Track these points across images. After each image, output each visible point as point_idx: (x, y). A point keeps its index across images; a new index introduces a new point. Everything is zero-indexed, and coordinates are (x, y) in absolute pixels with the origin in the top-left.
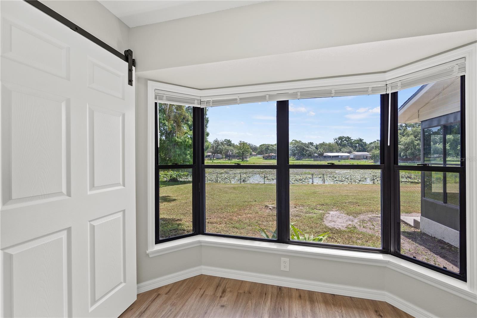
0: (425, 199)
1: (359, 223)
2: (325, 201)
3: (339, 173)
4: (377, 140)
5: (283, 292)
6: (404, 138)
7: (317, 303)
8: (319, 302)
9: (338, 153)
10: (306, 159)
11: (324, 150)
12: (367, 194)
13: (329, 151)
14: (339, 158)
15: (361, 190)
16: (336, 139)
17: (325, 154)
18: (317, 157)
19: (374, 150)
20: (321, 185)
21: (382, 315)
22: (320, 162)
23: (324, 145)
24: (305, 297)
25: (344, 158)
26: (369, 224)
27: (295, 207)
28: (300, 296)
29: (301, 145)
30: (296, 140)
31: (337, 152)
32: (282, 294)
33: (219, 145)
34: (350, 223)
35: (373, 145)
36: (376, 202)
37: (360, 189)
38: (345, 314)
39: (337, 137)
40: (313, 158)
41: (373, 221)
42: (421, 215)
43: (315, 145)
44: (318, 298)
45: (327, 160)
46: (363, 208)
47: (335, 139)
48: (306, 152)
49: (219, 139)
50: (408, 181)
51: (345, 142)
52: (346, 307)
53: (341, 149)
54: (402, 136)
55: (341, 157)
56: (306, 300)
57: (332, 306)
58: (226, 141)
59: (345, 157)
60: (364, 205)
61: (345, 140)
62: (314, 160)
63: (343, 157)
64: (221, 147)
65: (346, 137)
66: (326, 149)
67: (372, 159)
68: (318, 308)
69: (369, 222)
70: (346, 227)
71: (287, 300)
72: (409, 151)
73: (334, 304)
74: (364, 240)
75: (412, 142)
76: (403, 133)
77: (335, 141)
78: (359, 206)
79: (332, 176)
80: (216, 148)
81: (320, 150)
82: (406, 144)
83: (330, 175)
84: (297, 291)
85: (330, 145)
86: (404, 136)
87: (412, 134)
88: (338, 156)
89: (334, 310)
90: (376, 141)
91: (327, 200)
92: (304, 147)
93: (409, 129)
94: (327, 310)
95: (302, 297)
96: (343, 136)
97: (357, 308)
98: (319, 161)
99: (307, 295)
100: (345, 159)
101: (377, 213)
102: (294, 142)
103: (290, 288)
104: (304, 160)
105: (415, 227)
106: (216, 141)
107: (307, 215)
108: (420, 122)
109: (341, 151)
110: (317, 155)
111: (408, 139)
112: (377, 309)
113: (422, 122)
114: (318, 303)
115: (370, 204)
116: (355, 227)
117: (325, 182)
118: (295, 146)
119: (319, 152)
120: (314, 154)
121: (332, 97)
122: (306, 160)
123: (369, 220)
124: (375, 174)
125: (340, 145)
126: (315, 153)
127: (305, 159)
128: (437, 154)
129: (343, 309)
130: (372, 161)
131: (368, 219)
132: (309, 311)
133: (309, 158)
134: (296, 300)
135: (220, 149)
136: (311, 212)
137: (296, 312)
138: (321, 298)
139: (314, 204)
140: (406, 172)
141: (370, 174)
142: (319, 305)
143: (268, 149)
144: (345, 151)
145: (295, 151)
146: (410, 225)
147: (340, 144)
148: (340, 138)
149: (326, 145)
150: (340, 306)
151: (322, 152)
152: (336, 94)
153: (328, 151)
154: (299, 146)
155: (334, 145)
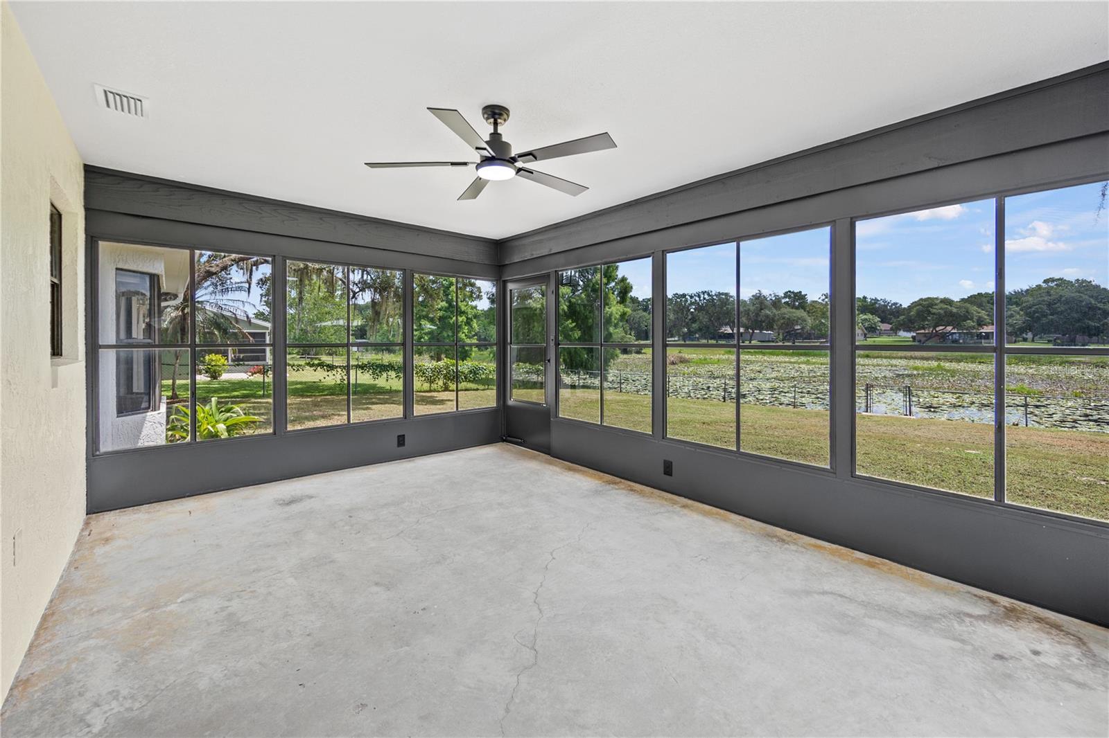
33: (763, 307)
49: (765, 292)
58: (790, 297)
64: (769, 313)
80: (757, 315)
106: (759, 299)
135: (767, 316)
143: (929, 313)
145: (1044, 316)
154: (1064, 299)
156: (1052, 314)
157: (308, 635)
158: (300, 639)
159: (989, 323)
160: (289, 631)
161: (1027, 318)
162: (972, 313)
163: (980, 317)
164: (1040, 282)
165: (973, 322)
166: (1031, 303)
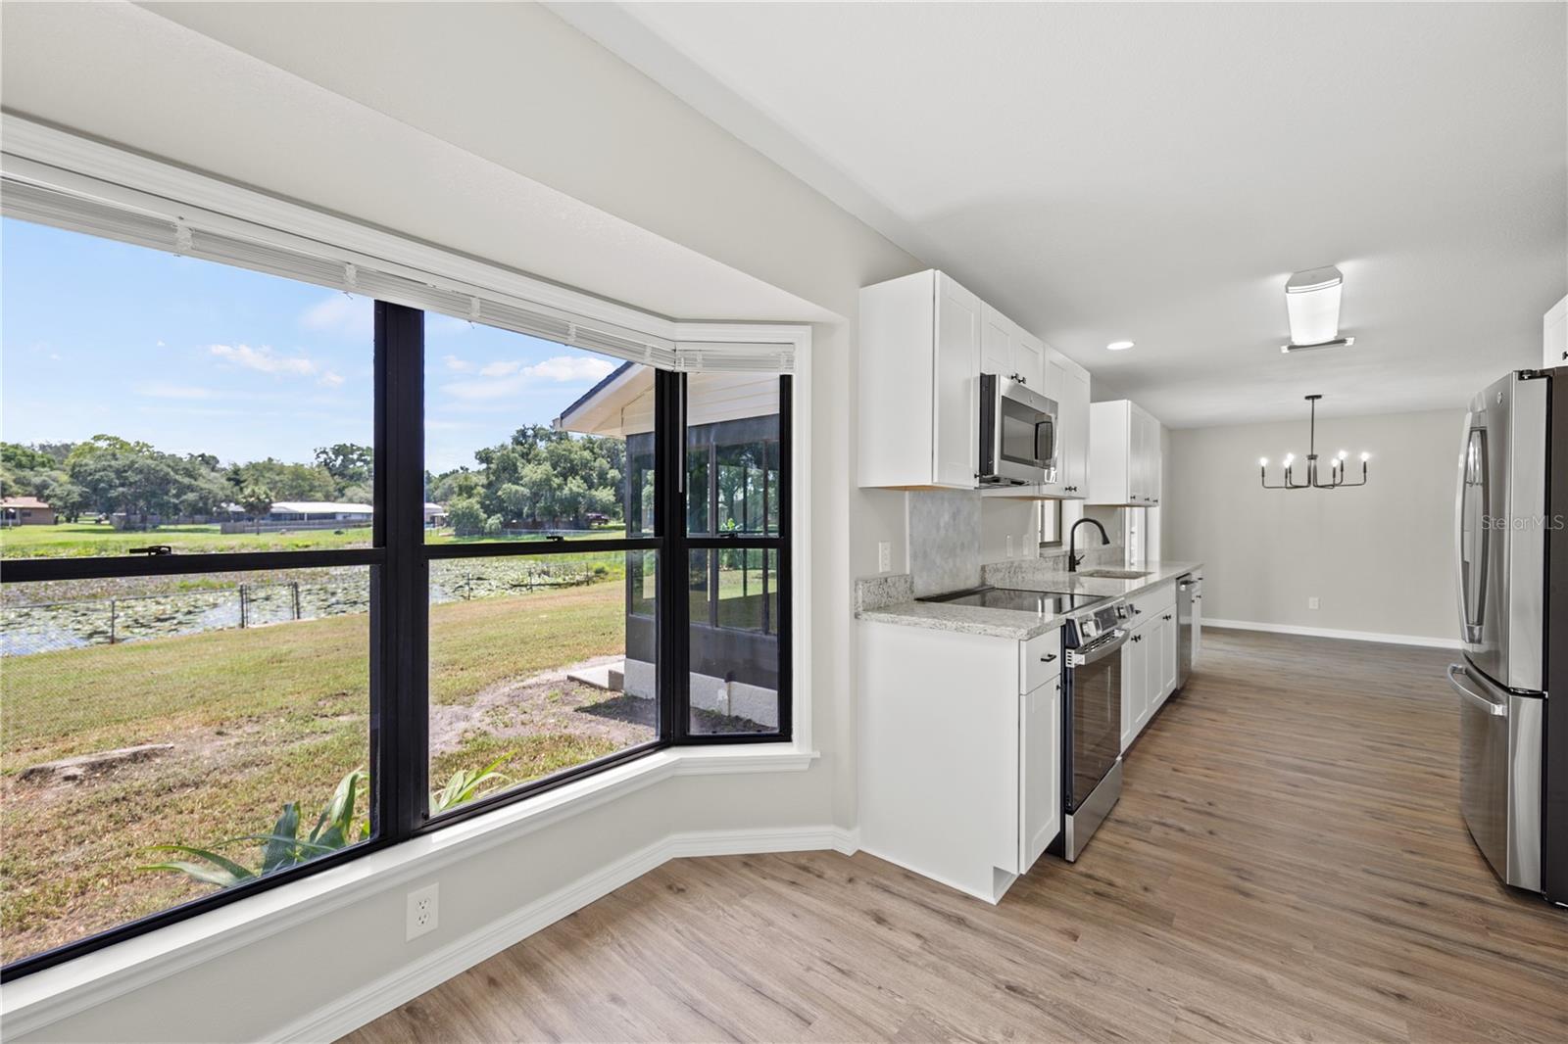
0: (634, 616)
1: (488, 720)
2: (341, 680)
3: (341, 575)
4: (462, 468)
5: (428, 1011)
6: (530, 466)
7: (548, 964)
8: (549, 957)
9: (334, 501)
10: (180, 527)
11: (271, 490)
12: (468, 631)
13: (297, 494)
14: (338, 522)
15: (444, 622)
16: (324, 452)
17: (279, 507)
18: (238, 516)
19: (455, 496)
20: (287, 625)
21: (681, 886)
22: (253, 536)
23: (271, 469)
24: (505, 973)
25: (353, 521)
26: (513, 713)
27: (219, 733)
28: (492, 982)
29: (149, 462)
30: (117, 439)
31: (328, 498)
32: (432, 1019)
34: (462, 725)
35: (450, 482)
36: (505, 649)
37: (439, 621)
38: (622, 936)
39: (329, 445)
40: (217, 521)
41: (519, 702)
42: (627, 657)
43: (230, 468)
44: (542, 951)
45: (288, 530)
46: (481, 674)
47: (322, 452)
48: (177, 496)
50: (543, 582)
51: (359, 464)
52: (614, 921)
53: (344, 488)
54: (525, 461)
55: (345, 517)
56: (515, 977)
57: (587, 941)
59: (359, 518)
60: (476, 663)
61: (359, 460)
62: (224, 531)
63: (353, 518)
65: (363, 450)
66: (279, 485)
67: (449, 525)
68: (557, 972)
69: (512, 708)
70: (460, 742)
71: (458, 1022)
72: (541, 504)
73: (587, 936)
74: (525, 759)
75: (548, 480)
76: (528, 454)
77: (322, 460)
78: (462, 669)
79: (319, 587)
81: (253, 491)
82: (534, 483)
83: (309, 587)
84: (472, 975)
85: (298, 472)
86: (529, 462)
87: (545, 459)
88: (333, 516)
89: (595, 947)
90: (457, 471)
91: (348, 674)
92: (168, 474)
93: (541, 445)
94: (581, 958)
95: (498, 979)
96: (352, 445)
97: (636, 906)
98: (251, 532)
99: (509, 964)
100: (359, 526)
101: (519, 678)
102: (103, 444)
103: (445, 983)
104: (165, 531)
105: (612, 689)
107: (296, 746)
108: (625, 438)
109: (343, 495)
110: (243, 510)
111: (539, 471)
112: (669, 884)
113: (628, 436)
114: (549, 961)
115: (490, 658)
116: (485, 733)
117: (302, 615)
118: (113, 463)
119: (251, 497)
120: (224, 505)
121: (566, 345)
122: (180, 531)
123: (511, 703)
124: (462, 571)
125: (342, 475)
126: (229, 500)
127: (172, 527)
128: (595, 511)
129: (612, 931)
130: (451, 531)
131: (506, 699)
132: (541, 996)
133: (193, 523)
134: (486, 1000)
136: (308, 731)
137: (510, 1028)
138: (551, 944)
139: (305, 700)
140: (536, 560)
141: (447, 570)
142: (558, 964)
144: (362, 498)
145: (111, 487)
146: (601, 688)
147: (341, 473)
148: (340, 450)
149: (281, 470)
150: (601, 927)
151: (263, 497)
152: (579, 339)
153: (290, 495)
154: (136, 466)
155: (316, 474)
156: (122, 485)
159: (17, 493)
161: (84, 489)
164: (88, 439)
166: (92, 467)
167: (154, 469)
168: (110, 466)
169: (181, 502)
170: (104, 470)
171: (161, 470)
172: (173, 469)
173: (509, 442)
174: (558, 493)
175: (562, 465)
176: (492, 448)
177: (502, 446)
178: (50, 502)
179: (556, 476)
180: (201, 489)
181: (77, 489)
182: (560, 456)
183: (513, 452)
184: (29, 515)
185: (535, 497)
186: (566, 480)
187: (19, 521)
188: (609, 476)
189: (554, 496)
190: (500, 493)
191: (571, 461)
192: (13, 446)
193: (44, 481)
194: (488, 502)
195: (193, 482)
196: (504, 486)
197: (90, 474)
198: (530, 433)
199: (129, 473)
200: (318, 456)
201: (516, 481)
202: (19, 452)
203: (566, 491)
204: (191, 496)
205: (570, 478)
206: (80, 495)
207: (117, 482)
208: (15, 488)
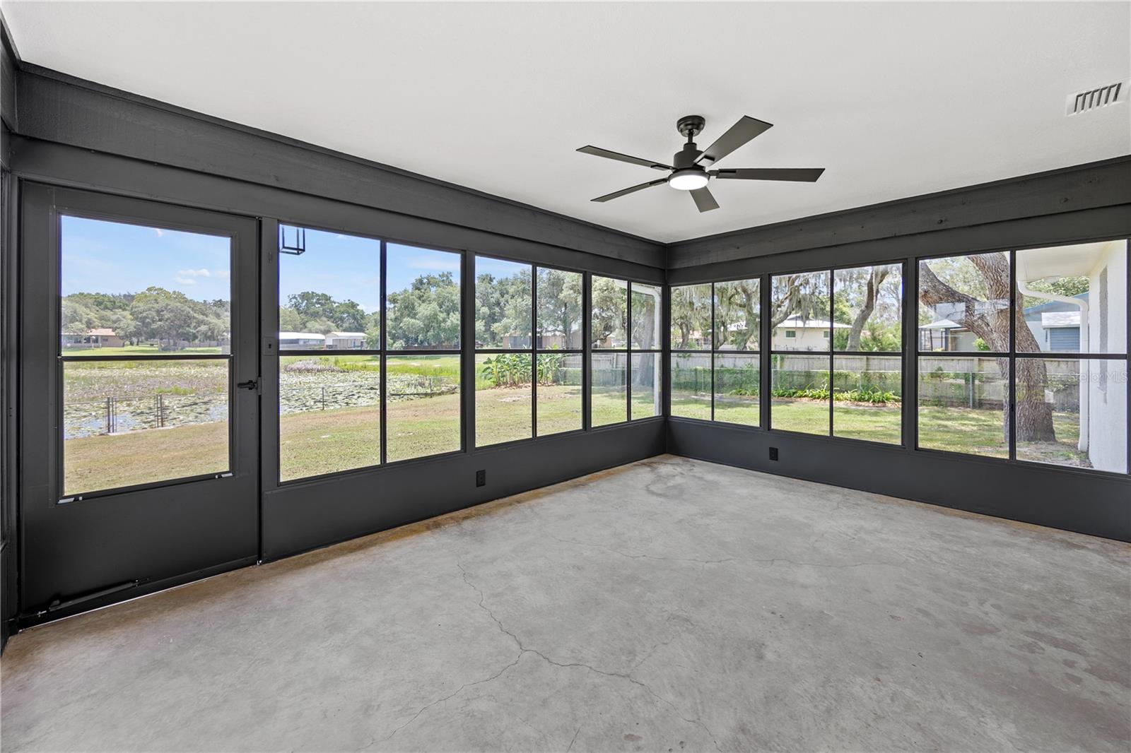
6: (424, 305)
9: (299, 331)
10: (198, 349)
14: (301, 346)
16: (295, 298)
25: (311, 345)
29: (178, 304)
30: (161, 289)
31: (295, 330)
39: (298, 292)
47: (293, 298)
48: (195, 328)
51: (317, 306)
53: (306, 322)
54: (421, 302)
55: (305, 342)
59: (314, 343)
61: (316, 303)
63: (310, 343)
65: (319, 296)
72: (431, 333)
75: (436, 315)
76: (422, 297)
77: (293, 303)
82: (426, 318)
86: (424, 301)
87: (434, 300)
88: (297, 341)
92: (189, 312)
93: (432, 290)
96: (313, 293)
102: (152, 293)
109: (305, 327)
111: (430, 309)
118: (155, 305)
125: (306, 313)
127: (192, 349)
144: (317, 329)
145: (153, 321)
148: (305, 296)
154: (169, 307)
155: (288, 313)
156: (160, 320)
157: (879, 680)
158: (890, 684)
159: (99, 326)
160: (892, 700)
161: (138, 323)
162: (81, 315)
163: (89, 319)
164: (144, 290)
165: (82, 324)
166: (142, 308)
167: (180, 309)
168: (153, 307)
169: (198, 332)
170: (150, 310)
171: (185, 310)
172: (193, 310)
173: (410, 288)
174: (442, 324)
175: (446, 304)
176: (398, 293)
177: (405, 290)
178: (116, 331)
179: (442, 312)
180: (210, 323)
181: (134, 323)
182: (445, 298)
183: (412, 295)
184: (107, 340)
185: (427, 328)
186: (449, 315)
187: (101, 345)
188: (481, 312)
189: (440, 326)
190: (401, 325)
191: (452, 301)
192: (103, 296)
193: (118, 318)
194: (394, 332)
195: (205, 318)
196: (405, 320)
197: (141, 313)
198: (425, 281)
199: (165, 312)
200: (291, 301)
201: (414, 316)
202: (106, 299)
203: (449, 323)
204: (203, 328)
205: (451, 313)
206: (135, 327)
207: (157, 318)
208: (97, 323)
